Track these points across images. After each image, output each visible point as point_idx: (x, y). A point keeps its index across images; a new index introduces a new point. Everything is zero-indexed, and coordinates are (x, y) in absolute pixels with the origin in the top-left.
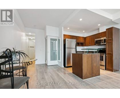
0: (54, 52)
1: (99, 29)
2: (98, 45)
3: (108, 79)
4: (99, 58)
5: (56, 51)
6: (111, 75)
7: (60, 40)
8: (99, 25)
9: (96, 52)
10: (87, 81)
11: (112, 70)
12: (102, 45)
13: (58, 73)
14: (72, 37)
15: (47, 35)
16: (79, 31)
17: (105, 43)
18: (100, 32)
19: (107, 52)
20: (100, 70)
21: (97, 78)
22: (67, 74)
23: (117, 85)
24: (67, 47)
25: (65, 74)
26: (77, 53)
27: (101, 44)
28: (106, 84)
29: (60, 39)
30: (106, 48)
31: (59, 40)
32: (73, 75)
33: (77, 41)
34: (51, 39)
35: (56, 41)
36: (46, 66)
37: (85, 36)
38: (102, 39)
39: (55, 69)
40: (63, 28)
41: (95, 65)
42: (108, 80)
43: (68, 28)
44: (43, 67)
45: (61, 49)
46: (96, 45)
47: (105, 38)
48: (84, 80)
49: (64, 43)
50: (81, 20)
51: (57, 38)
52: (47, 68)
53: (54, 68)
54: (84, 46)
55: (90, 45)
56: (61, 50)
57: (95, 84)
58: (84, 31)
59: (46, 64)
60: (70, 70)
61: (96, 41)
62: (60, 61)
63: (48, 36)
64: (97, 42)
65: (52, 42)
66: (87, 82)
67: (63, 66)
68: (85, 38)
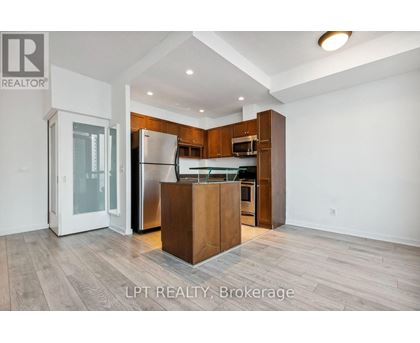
0: (93, 176)
1: (241, 110)
2: (240, 157)
3: (258, 250)
4: (238, 195)
5: (99, 172)
6: (267, 239)
7: (115, 130)
8: (241, 99)
9: (231, 177)
10: (205, 268)
11: (268, 226)
12: (250, 156)
13: (106, 258)
14: (164, 126)
15: (54, 107)
16: (189, 109)
17: (255, 153)
18: (244, 120)
19: (259, 177)
20: (243, 227)
21: (233, 253)
22: (141, 258)
23: (275, 263)
24: (143, 159)
25: (135, 257)
26: (178, 180)
27: (248, 153)
28: (253, 265)
29: (118, 128)
30: (255, 167)
31: (113, 132)
32: (165, 257)
33: (179, 141)
34: (75, 124)
35: (101, 135)
36: (49, 238)
37: (206, 127)
38: (251, 138)
39: (93, 247)
40: (128, 87)
41: (228, 214)
42: (258, 255)
43: (150, 94)
44: (34, 243)
45: (121, 167)
46: (236, 156)
47: (255, 138)
48: (196, 266)
49: (135, 147)
50: (190, 72)
51: (105, 124)
52: (56, 245)
53: (92, 242)
54: (203, 158)
55: (219, 157)
56: (121, 171)
57: (225, 272)
58: (202, 111)
59: (52, 232)
60: (155, 242)
61: (235, 144)
62: (117, 211)
63: (59, 112)
64: (237, 147)
65: (85, 137)
66: (205, 271)
67: (129, 231)
68: (205, 134)
